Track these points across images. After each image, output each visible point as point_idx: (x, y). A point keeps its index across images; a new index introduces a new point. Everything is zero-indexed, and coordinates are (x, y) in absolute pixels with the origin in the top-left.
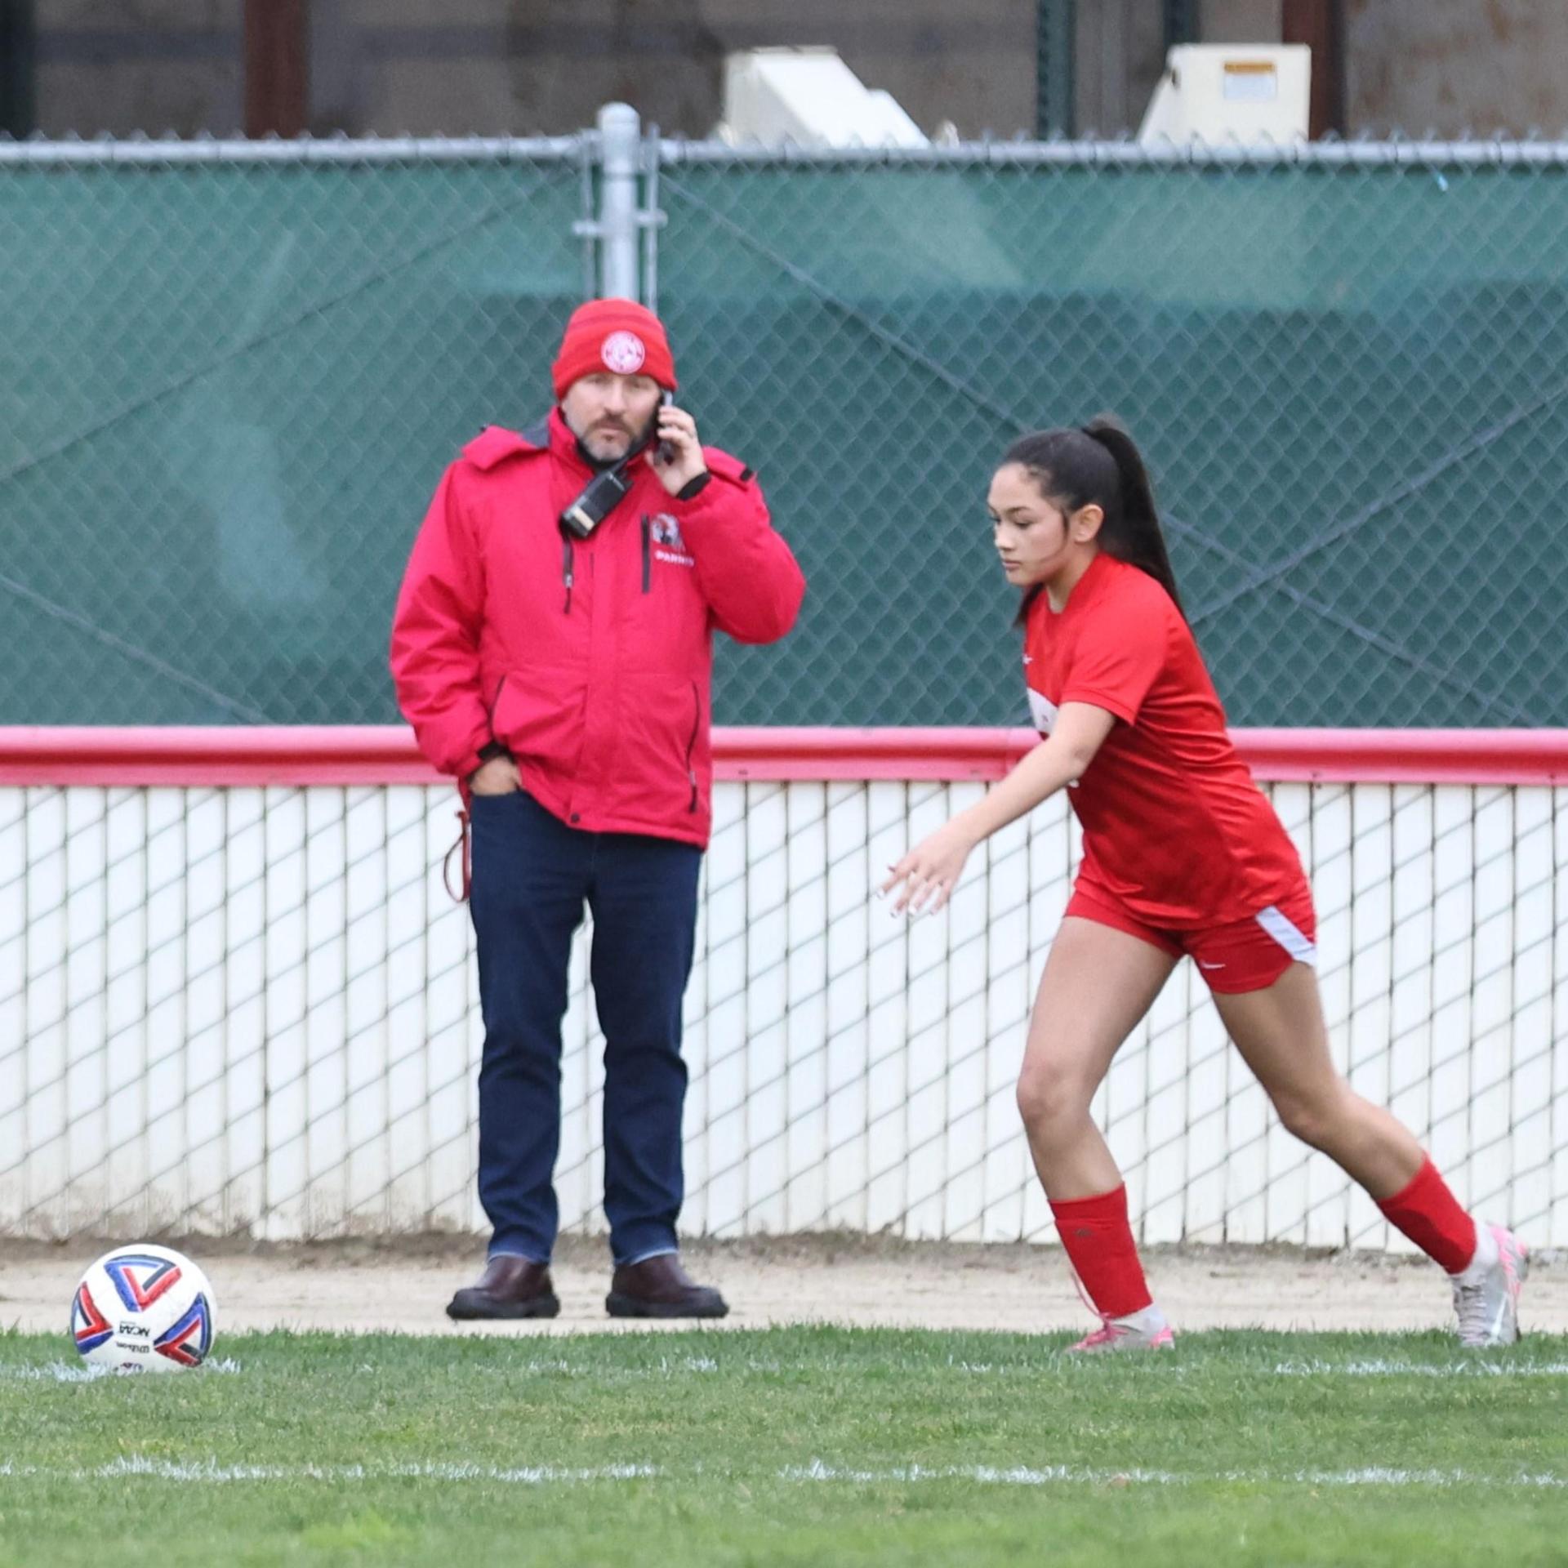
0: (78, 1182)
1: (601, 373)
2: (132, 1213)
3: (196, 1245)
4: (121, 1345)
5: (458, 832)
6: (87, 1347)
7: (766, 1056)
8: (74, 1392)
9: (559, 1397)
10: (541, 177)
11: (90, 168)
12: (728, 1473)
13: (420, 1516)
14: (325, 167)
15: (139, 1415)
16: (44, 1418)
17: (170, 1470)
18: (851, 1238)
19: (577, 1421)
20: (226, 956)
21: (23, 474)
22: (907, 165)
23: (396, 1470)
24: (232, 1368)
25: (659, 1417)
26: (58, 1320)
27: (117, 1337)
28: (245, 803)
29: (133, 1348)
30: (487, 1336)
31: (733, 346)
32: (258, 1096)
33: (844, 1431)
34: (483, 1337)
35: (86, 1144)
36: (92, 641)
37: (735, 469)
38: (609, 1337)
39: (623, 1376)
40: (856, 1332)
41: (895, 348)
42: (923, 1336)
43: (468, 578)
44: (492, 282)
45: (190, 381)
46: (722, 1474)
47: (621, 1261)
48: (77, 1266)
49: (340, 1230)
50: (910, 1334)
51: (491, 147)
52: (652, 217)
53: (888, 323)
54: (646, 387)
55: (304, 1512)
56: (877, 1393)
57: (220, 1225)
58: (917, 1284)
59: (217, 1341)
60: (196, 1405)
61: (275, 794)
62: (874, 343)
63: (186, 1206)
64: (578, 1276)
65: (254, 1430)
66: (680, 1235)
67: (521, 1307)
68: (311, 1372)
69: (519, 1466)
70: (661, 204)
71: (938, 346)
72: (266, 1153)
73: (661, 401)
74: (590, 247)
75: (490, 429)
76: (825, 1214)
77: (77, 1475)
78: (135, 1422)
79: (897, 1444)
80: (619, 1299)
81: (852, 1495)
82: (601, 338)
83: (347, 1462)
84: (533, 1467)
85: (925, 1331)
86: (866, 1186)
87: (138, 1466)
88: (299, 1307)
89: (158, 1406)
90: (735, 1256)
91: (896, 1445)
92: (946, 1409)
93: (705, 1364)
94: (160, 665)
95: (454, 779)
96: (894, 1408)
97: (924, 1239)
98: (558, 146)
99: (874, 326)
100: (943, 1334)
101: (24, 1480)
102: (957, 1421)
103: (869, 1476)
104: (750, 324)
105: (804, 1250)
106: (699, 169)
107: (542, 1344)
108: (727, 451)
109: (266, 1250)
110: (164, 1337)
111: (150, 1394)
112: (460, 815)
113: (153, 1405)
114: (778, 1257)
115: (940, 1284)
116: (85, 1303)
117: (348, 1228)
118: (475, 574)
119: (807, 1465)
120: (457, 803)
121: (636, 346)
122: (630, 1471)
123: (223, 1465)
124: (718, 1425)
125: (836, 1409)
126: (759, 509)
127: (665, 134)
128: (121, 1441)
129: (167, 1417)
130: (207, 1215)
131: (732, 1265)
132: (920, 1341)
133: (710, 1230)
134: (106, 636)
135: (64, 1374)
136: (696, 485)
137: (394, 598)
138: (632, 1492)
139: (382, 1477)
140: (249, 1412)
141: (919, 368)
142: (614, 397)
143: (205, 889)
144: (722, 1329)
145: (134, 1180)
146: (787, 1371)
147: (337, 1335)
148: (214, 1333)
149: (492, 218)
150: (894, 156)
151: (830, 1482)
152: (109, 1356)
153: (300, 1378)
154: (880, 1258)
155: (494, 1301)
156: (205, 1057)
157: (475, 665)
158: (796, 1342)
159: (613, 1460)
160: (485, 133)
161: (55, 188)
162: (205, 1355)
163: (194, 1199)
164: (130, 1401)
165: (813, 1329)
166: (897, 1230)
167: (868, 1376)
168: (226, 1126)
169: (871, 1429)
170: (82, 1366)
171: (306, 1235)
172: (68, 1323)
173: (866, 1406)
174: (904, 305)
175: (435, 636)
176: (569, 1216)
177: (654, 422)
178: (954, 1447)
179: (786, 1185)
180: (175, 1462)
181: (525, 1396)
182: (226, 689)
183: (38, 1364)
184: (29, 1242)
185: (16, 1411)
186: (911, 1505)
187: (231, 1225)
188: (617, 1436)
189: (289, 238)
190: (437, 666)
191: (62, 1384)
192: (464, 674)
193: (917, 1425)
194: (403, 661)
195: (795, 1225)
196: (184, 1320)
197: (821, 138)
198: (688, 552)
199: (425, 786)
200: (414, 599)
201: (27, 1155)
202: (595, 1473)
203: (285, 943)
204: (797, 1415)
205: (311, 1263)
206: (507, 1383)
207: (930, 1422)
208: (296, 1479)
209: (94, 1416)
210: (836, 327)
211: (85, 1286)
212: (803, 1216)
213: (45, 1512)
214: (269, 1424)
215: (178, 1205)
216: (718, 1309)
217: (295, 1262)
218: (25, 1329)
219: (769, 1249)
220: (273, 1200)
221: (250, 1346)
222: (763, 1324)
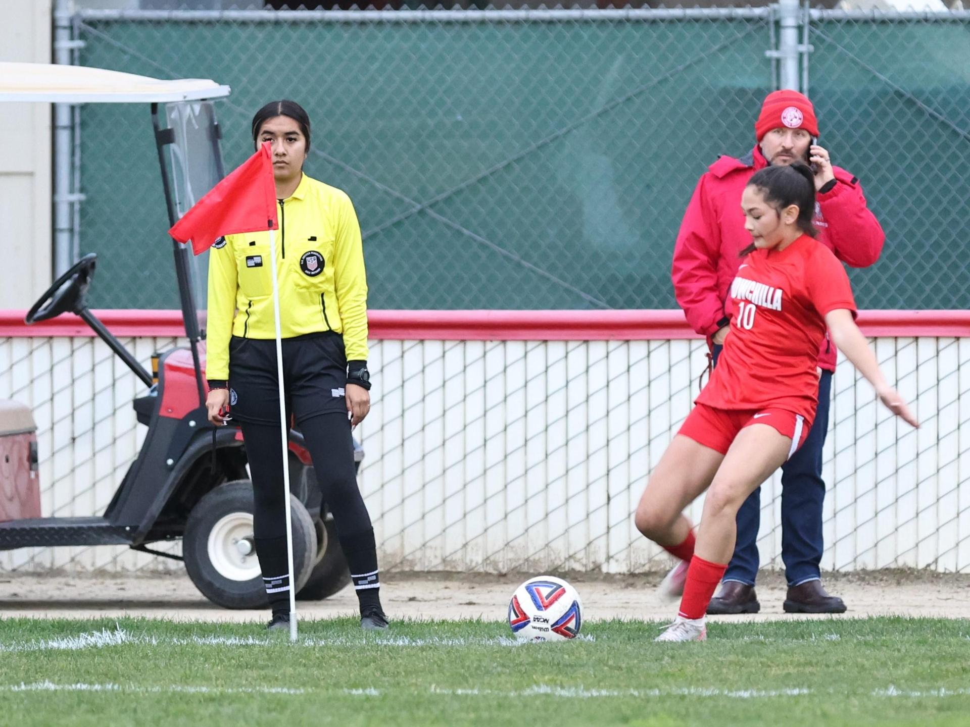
0: (511, 544)
1: (780, 128)
2: (539, 560)
3: (573, 576)
4: (534, 628)
5: (707, 364)
6: (517, 629)
7: (865, 479)
8: (510, 652)
9: (760, 654)
10: (749, 27)
11: (517, 23)
12: (846, 692)
13: (687, 715)
14: (638, 22)
15: (544, 663)
16: (495, 665)
17: (560, 692)
18: (909, 572)
19: (769, 666)
20: (588, 427)
21: (483, 180)
22: (938, 21)
23: (675, 691)
24: (591, 639)
25: (810, 664)
26: (502, 615)
27: (532, 624)
28: (597, 349)
29: (540, 629)
30: (722, 622)
31: (848, 114)
32: (605, 500)
33: (906, 671)
34: (720, 623)
35: (516, 524)
36: (519, 265)
37: (848, 177)
38: (785, 623)
39: (793, 643)
40: (912, 620)
41: (931, 115)
42: (947, 623)
43: (712, 233)
44: (724, 82)
45: (569, 131)
46: (842, 693)
47: (790, 584)
48: (511, 587)
49: (646, 568)
50: (940, 621)
51: (723, 12)
52: (806, 48)
53: (928, 102)
54: (803, 135)
55: (629, 713)
56: (923, 652)
57: (585, 566)
58: (944, 596)
59: (583, 625)
60: (573, 658)
61: (613, 345)
62: (920, 112)
63: (567, 556)
64: (770, 591)
65: (603, 671)
66: (821, 571)
67: (740, 608)
68: (632, 641)
69: (739, 689)
70: (811, 43)
71: (953, 114)
72: (608, 528)
73: (811, 143)
74: (774, 63)
75: (722, 156)
76: (896, 560)
77: (512, 694)
78: (542, 666)
79: (934, 678)
80: (790, 603)
81: (910, 704)
82: (782, 110)
83: (651, 688)
84: (746, 690)
85: (947, 620)
86: (917, 545)
87: (543, 689)
88: (626, 608)
89: (553, 659)
90: (850, 582)
91: (932, 678)
92: (958, 659)
93: (835, 637)
94: (554, 279)
95: (705, 337)
96: (932, 659)
97: (947, 572)
98: (758, 11)
99: (920, 103)
100: (956, 621)
101: (484, 697)
102: (964, 665)
103: (919, 694)
104: (858, 103)
105: (885, 578)
106: (831, 23)
107: (750, 627)
108: (844, 169)
109: (609, 578)
110: (556, 623)
111: (549, 653)
112: (708, 355)
113: (551, 658)
114: (872, 582)
115: (955, 595)
116: (515, 606)
117: (650, 568)
118: (716, 231)
119: (887, 688)
120: (706, 349)
121: (799, 114)
122: (796, 692)
123: (587, 689)
124: (841, 668)
125: (902, 659)
126: (861, 198)
127: (813, 6)
128: (534, 677)
129: (558, 664)
130: (579, 561)
131: (848, 586)
132: (945, 624)
133: (836, 568)
134: (525, 263)
135: (505, 642)
136: (829, 186)
137: (674, 243)
138: (797, 703)
139: (669, 695)
140: (600, 661)
141: (944, 125)
142: (788, 141)
143: (577, 392)
144: (843, 619)
145: (541, 543)
146: (877, 640)
147: (645, 622)
148: (582, 621)
149: (724, 49)
150: (929, 16)
151: (899, 696)
152: (528, 633)
153: (626, 644)
154: (924, 582)
155: (725, 604)
156: (577, 479)
157: (716, 278)
158: (881, 626)
159: (787, 686)
160: (720, 5)
161: (499, 34)
162: (577, 632)
163: (571, 553)
164: (539, 656)
165: (889, 619)
166: (933, 567)
167: (919, 643)
168: (588, 515)
169: (920, 670)
170: (515, 638)
171: (629, 571)
172: (507, 616)
173: (917, 658)
174: (936, 93)
175: (696, 263)
176: (764, 561)
177: (808, 154)
178: (962, 679)
179: (876, 545)
180: (562, 687)
181: (742, 653)
182: (587, 290)
183: (491, 637)
184: (488, 574)
185: (480, 661)
186: (940, 709)
187: (591, 566)
188: (789, 674)
189: (620, 59)
190: (696, 279)
191: (504, 648)
192: (709, 283)
193: (944, 668)
194: (679, 276)
195: (880, 566)
196: (567, 614)
197: (893, 6)
198: (825, 221)
199: (690, 340)
200: (684, 245)
201: (486, 530)
202: (778, 693)
203: (618, 420)
204: (882, 663)
205: (632, 585)
206: (733, 646)
207: (951, 666)
208: (624, 696)
209: (521, 664)
210: (900, 104)
211: (516, 597)
212: (885, 560)
213: (495, 714)
214: (611, 667)
215: (563, 555)
216: (841, 609)
217: (623, 585)
218: (485, 619)
219: (867, 577)
220: (611, 554)
221: (601, 628)
222: (864, 616)
